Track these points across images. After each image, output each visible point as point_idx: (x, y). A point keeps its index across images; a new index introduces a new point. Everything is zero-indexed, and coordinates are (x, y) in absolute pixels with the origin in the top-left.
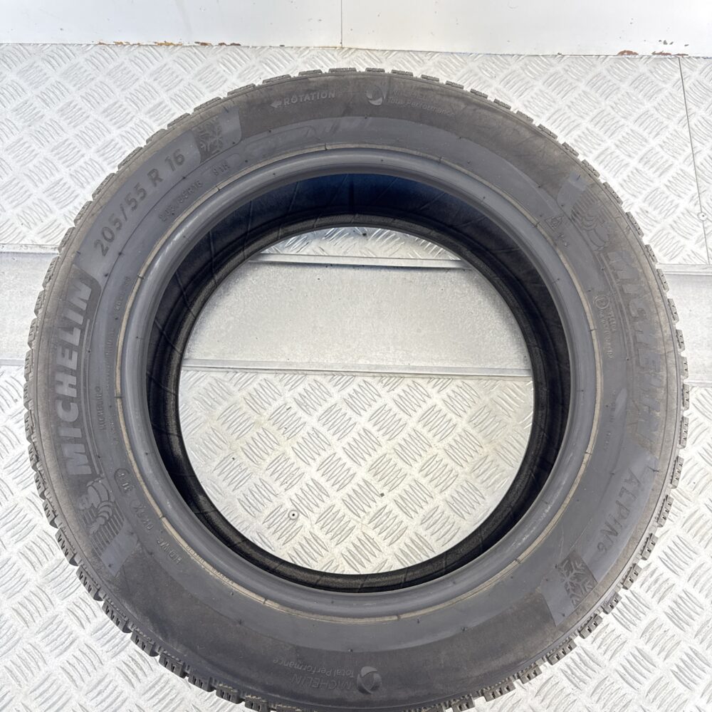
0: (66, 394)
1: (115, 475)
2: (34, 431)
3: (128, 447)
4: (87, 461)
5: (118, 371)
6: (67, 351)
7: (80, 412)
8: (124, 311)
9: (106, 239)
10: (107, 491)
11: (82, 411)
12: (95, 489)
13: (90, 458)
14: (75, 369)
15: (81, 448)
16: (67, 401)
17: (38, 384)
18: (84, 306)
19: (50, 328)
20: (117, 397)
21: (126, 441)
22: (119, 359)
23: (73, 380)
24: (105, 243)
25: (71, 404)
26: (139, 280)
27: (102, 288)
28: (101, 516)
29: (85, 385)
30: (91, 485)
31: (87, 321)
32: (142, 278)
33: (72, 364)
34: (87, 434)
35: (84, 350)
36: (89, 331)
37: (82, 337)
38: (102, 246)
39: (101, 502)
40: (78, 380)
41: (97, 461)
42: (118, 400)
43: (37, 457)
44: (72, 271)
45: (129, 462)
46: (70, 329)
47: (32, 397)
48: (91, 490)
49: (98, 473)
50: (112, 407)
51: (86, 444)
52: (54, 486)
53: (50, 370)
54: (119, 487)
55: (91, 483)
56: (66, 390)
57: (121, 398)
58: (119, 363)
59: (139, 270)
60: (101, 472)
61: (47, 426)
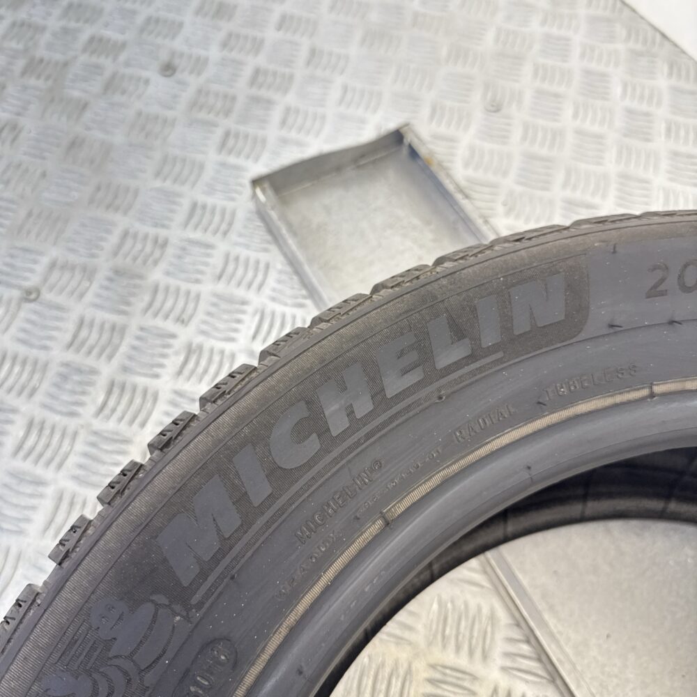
0: (327, 413)
1: (210, 644)
2: (219, 402)
3: (292, 619)
4: (207, 558)
5: (436, 480)
6: (413, 356)
7: (309, 465)
8: (564, 407)
9: (681, 277)
10: (164, 652)
11: (311, 468)
12: (154, 620)
13: (216, 560)
14: (389, 396)
15: (230, 521)
16: (314, 423)
17: (316, 348)
18: (521, 325)
19: (435, 297)
20: (383, 517)
21: (301, 608)
22: (463, 463)
23: (363, 406)
24: (672, 281)
25: (314, 436)
26: (645, 392)
27: (582, 336)
28: (95, 683)
29: (368, 436)
30: (157, 606)
31: (496, 352)
32: (652, 395)
33: (394, 385)
34: (269, 514)
35: (436, 385)
36: (480, 370)
37: (457, 365)
38: (663, 280)
39: (130, 657)
40: (370, 415)
41: (221, 578)
42: (380, 522)
43: (167, 444)
44: (570, 262)
45: (259, 649)
46: (459, 332)
47: (282, 354)
48: (146, 611)
49: (194, 601)
50: (357, 523)
51: (246, 525)
52: (120, 520)
53: (357, 349)
54: (188, 671)
55: (161, 599)
56: (335, 407)
57: (387, 524)
58: (455, 468)
59: (665, 379)
60: (200, 605)
61: (241, 420)
